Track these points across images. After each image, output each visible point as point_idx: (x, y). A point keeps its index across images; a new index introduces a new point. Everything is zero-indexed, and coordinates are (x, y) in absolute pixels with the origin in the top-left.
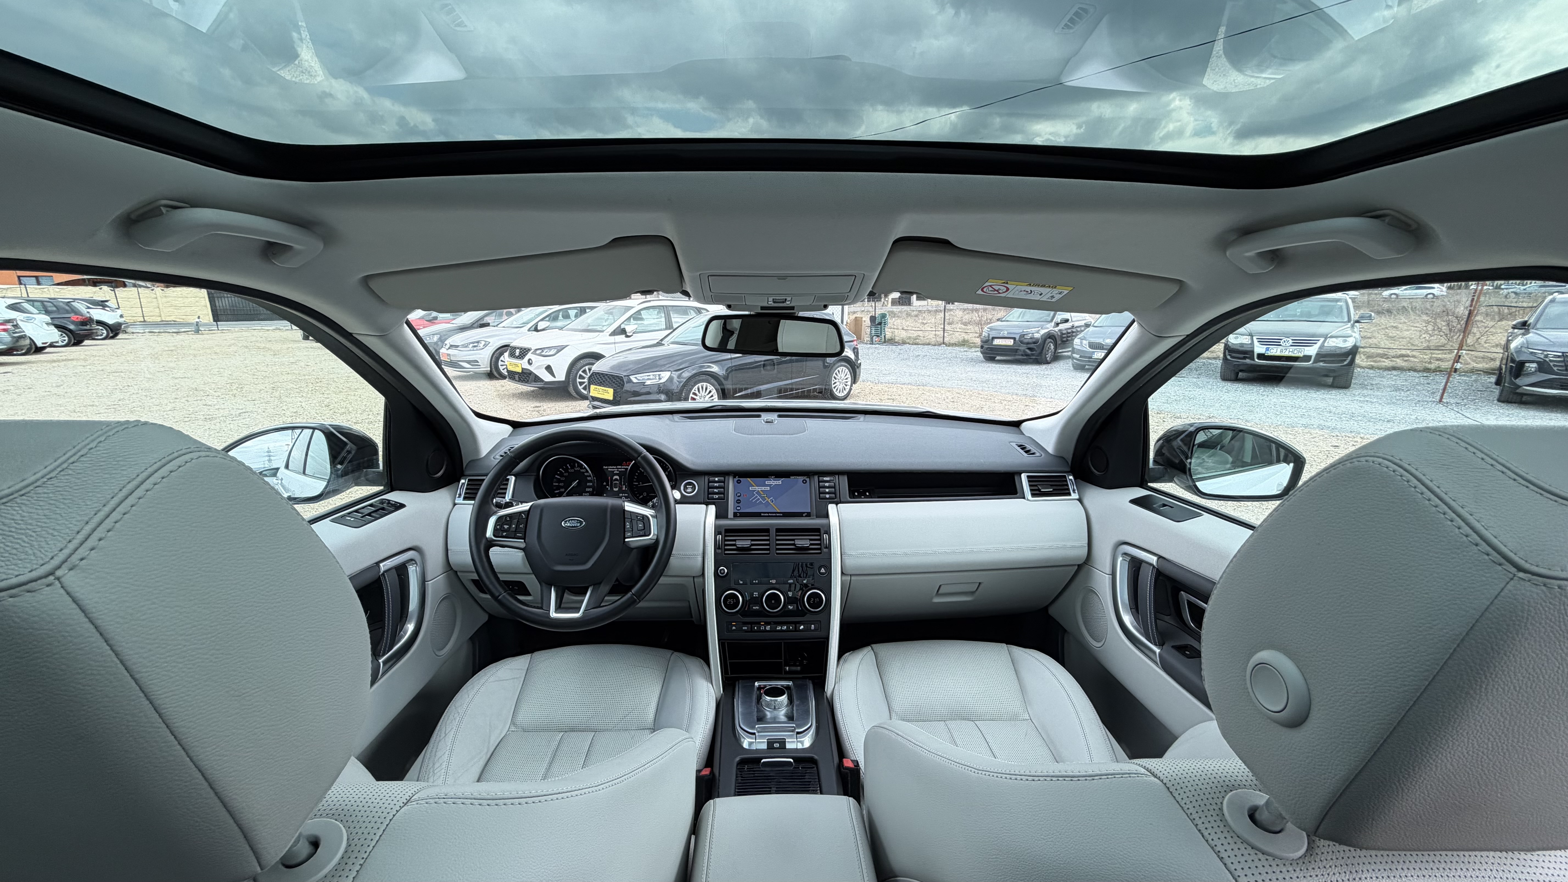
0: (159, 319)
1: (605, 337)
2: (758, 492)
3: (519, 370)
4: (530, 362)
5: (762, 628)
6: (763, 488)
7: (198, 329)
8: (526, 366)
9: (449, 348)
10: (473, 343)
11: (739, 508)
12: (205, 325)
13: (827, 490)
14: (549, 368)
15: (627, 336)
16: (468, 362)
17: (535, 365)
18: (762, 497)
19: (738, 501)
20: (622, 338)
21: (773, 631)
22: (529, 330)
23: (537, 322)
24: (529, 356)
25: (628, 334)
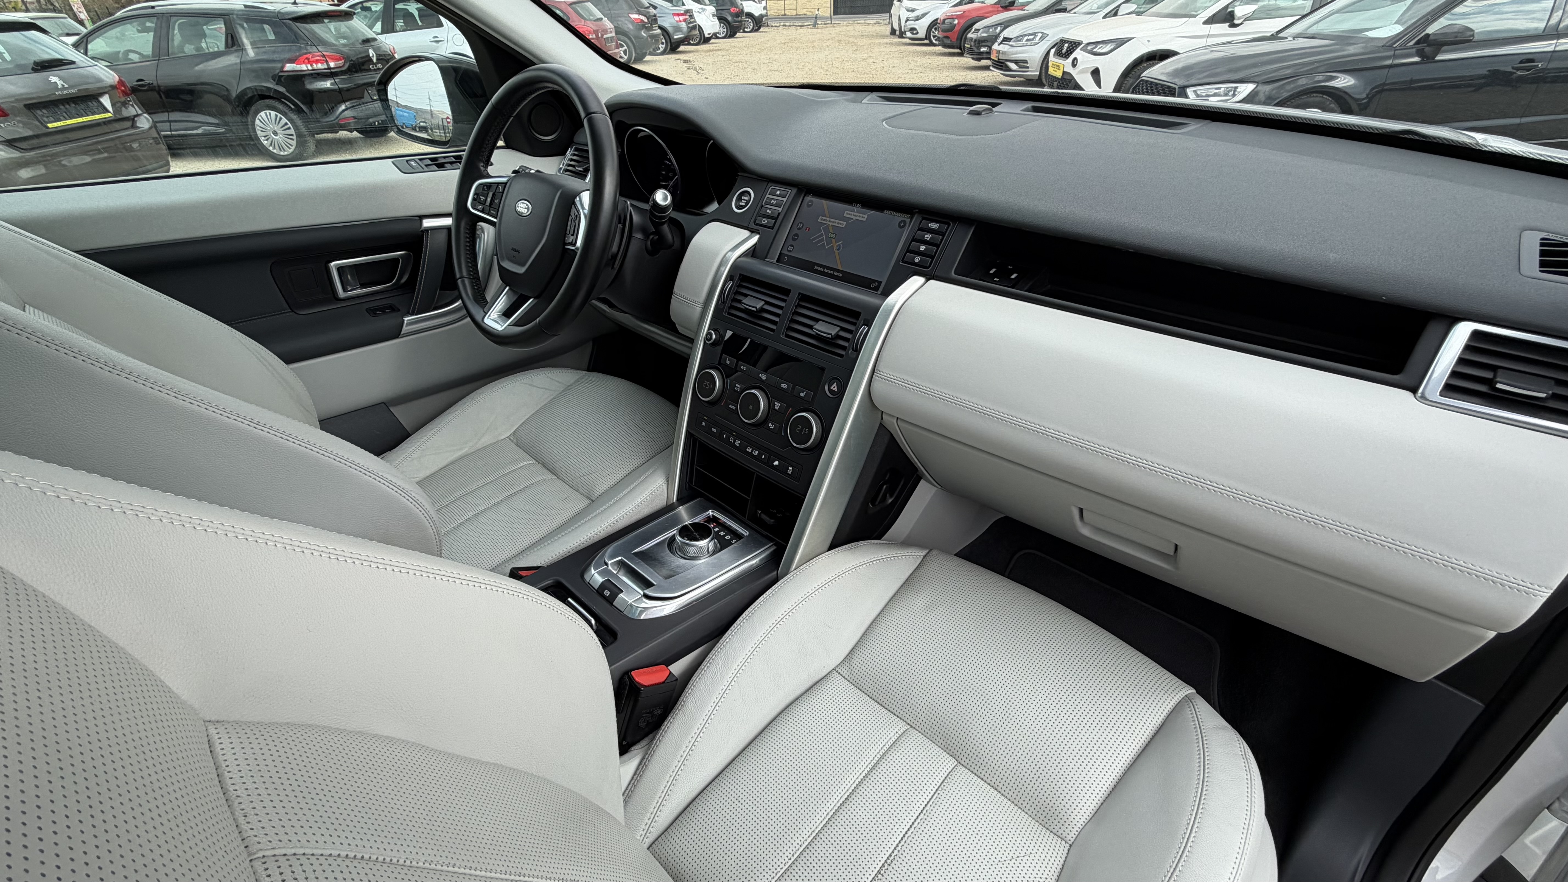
0: (794, 13)
1: (1196, 26)
2: (827, 229)
3: (1059, 74)
4: (1074, 64)
5: (732, 440)
6: (837, 223)
7: (815, 22)
8: (1069, 69)
9: (1001, 43)
10: (1029, 35)
11: (790, 248)
12: (822, 18)
13: (923, 248)
14: (1096, 73)
15: (1234, 25)
16: (1016, 62)
17: (1080, 66)
18: (827, 237)
19: (795, 237)
20: (1224, 28)
21: (742, 449)
22: (1104, 17)
23: (1119, 6)
24: (1078, 53)
25: (1236, 22)
